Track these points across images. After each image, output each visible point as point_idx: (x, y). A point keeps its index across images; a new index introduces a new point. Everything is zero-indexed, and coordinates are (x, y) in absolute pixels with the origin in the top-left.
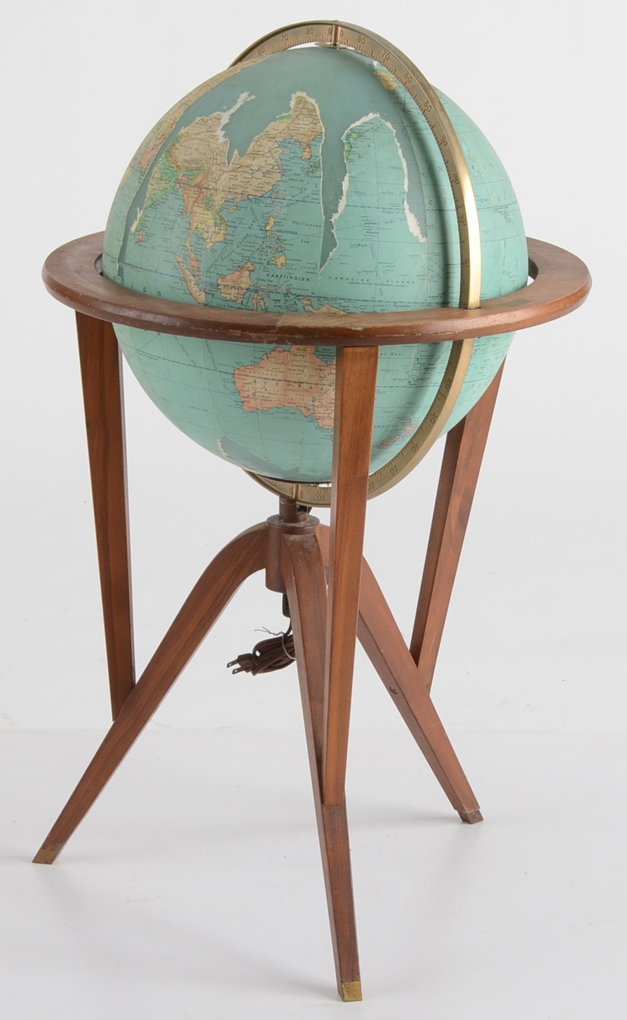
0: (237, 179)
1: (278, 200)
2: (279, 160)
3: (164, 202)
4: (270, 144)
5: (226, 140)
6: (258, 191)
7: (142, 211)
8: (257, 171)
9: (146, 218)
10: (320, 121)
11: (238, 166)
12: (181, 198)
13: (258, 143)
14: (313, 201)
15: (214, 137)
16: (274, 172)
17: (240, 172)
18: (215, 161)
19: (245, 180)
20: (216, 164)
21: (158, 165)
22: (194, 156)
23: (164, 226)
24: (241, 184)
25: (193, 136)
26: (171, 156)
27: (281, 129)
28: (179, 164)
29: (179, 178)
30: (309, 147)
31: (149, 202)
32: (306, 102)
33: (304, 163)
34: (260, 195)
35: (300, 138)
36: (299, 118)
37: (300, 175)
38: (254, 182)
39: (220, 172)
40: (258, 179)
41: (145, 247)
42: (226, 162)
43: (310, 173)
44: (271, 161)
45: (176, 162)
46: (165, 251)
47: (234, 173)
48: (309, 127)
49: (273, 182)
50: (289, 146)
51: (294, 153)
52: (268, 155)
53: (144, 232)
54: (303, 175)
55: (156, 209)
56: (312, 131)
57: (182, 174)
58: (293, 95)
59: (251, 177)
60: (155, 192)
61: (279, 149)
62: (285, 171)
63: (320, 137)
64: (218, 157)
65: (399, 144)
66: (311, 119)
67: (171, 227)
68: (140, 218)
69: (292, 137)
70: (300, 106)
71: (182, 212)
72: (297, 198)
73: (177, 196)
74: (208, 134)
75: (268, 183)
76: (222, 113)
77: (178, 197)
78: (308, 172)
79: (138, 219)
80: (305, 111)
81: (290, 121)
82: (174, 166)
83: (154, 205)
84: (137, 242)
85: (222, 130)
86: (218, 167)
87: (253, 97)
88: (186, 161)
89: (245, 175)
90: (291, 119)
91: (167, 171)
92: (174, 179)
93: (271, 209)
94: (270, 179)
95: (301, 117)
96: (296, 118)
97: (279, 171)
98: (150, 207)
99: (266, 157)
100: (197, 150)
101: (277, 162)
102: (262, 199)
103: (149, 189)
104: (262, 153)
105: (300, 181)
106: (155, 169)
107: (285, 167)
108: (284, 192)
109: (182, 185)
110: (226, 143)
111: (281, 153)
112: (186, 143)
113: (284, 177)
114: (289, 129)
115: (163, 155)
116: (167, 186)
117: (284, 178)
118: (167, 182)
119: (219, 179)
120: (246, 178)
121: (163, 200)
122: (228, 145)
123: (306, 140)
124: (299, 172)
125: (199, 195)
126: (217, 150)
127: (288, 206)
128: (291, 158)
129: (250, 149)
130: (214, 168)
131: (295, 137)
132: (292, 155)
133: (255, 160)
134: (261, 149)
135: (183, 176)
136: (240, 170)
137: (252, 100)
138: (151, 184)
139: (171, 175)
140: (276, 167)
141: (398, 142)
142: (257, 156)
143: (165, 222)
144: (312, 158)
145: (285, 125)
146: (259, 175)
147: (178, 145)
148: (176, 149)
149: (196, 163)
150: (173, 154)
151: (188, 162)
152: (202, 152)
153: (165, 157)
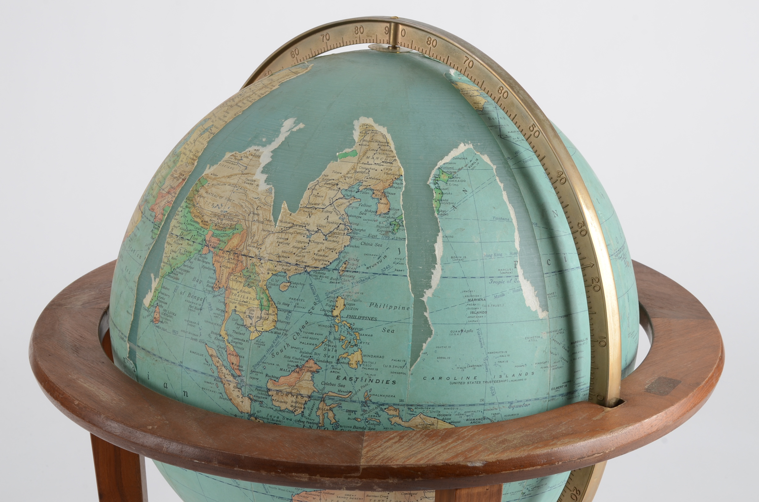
0: (288, 244)
1: (348, 274)
2: (345, 216)
3: (188, 272)
4: (332, 193)
5: (269, 186)
6: (319, 260)
7: (157, 280)
8: (316, 232)
9: (164, 291)
10: (397, 158)
11: (289, 225)
12: (212, 267)
13: (315, 192)
14: (396, 273)
15: (252, 182)
16: (339, 234)
17: (292, 234)
18: (256, 218)
19: (300, 245)
20: (258, 221)
21: (177, 217)
22: (226, 209)
23: (189, 304)
24: (295, 250)
25: (223, 180)
26: (194, 205)
27: (344, 172)
28: (206, 219)
29: (207, 239)
30: (385, 196)
31: (167, 269)
32: (375, 132)
33: (380, 219)
34: (322, 266)
35: (371, 183)
36: (368, 155)
37: (374, 237)
38: (313, 248)
39: (264, 233)
40: (318, 243)
41: (164, 330)
42: (272, 218)
43: (390, 234)
44: (334, 218)
45: (201, 215)
46: (192, 339)
47: (283, 235)
48: (382, 168)
49: (339, 248)
50: (357, 195)
51: (365, 205)
52: (330, 209)
53: (161, 310)
54: (380, 236)
55: (177, 279)
56: (387, 174)
57: (210, 233)
58: (356, 122)
59: (307, 240)
60: (174, 255)
61: (344, 201)
62: (354, 231)
63: (398, 182)
64: (260, 212)
65: (502, 185)
66: (384, 157)
67: (200, 307)
68: (156, 289)
69: (360, 182)
70: (368, 138)
71: (213, 288)
72: (373, 270)
73: (204, 264)
74: (244, 178)
75: (332, 250)
76: (261, 149)
77: (207, 265)
78: (387, 232)
79: (153, 290)
80: (375, 145)
81: (355, 159)
82: (199, 220)
83: (173, 273)
84: (152, 321)
85: (263, 172)
86: (261, 226)
87: (301, 126)
88: (215, 215)
89: (300, 238)
90: (357, 157)
91: (190, 227)
92: (200, 240)
93: (339, 286)
94: (335, 244)
95: (370, 154)
96: (364, 155)
97: (346, 232)
98: (169, 276)
99: (327, 212)
100: (229, 200)
101: (343, 219)
102: (325, 272)
103: (166, 250)
104: (319, 206)
105: (377, 245)
106: (173, 223)
107: (354, 227)
108: (355, 262)
109: (212, 249)
110: (269, 191)
111: (348, 206)
112: (214, 190)
113: (354, 240)
114: (356, 172)
115: (184, 204)
116: (191, 249)
117: (354, 242)
118: (192, 243)
119: (263, 243)
120: (301, 242)
121: (186, 268)
122: (273, 195)
123: (380, 187)
124: (374, 232)
125: (237, 264)
126: (258, 202)
127: (362, 281)
128: (361, 213)
129: (304, 201)
130: (254, 228)
131: (364, 183)
132: (363, 209)
133: (313, 216)
134: (319, 200)
135: (212, 236)
136: (291, 230)
137: (300, 130)
138: (169, 244)
139: (195, 233)
140: (342, 227)
141: (501, 181)
142: (314, 211)
143: (190, 299)
144: (391, 212)
145: (350, 166)
146: (319, 237)
147: (202, 192)
148: (201, 196)
149: (230, 219)
150: (197, 204)
151: (219, 216)
152: (237, 203)
153: (187, 207)
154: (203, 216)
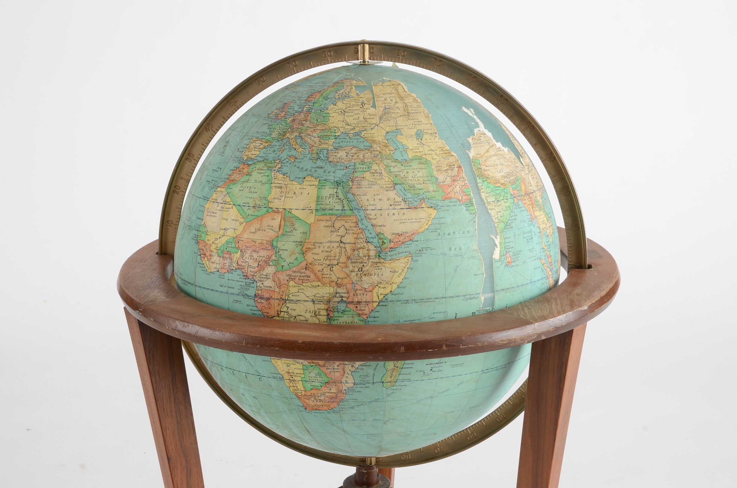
3: (516, 219)
7: (498, 237)
9: (507, 240)
12: (524, 209)
21: (482, 191)
23: (525, 239)
25: (487, 155)
26: (488, 178)
28: (503, 182)
29: (512, 193)
31: (502, 225)
39: (526, 176)
41: (517, 266)
45: (497, 182)
46: (534, 260)
53: (511, 254)
55: (512, 227)
57: (511, 189)
60: (501, 214)
64: (518, 164)
67: (531, 237)
68: (500, 243)
71: (531, 221)
73: (521, 209)
74: (494, 149)
76: (480, 129)
77: (522, 209)
79: (498, 245)
82: (499, 185)
83: (508, 226)
84: (507, 265)
85: (497, 141)
91: (498, 192)
92: (509, 197)
98: (506, 229)
103: (493, 214)
106: (483, 195)
109: (518, 198)
110: (509, 151)
112: (488, 163)
115: (479, 181)
116: (508, 204)
118: (506, 201)
119: (530, 182)
121: (513, 218)
122: (512, 152)
125: (531, 201)
135: (513, 190)
138: (492, 209)
139: (503, 194)
143: (525, 235)
147: (483, 167)
148: (485, 170)
149: (512, 176)
150: (489, 176)
151: (507, 177)
152: (506, 165)
153: (483, 181)
154: (499, 181)
